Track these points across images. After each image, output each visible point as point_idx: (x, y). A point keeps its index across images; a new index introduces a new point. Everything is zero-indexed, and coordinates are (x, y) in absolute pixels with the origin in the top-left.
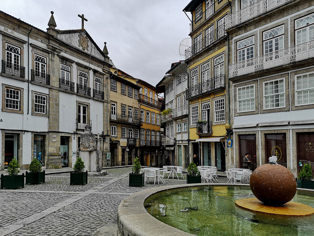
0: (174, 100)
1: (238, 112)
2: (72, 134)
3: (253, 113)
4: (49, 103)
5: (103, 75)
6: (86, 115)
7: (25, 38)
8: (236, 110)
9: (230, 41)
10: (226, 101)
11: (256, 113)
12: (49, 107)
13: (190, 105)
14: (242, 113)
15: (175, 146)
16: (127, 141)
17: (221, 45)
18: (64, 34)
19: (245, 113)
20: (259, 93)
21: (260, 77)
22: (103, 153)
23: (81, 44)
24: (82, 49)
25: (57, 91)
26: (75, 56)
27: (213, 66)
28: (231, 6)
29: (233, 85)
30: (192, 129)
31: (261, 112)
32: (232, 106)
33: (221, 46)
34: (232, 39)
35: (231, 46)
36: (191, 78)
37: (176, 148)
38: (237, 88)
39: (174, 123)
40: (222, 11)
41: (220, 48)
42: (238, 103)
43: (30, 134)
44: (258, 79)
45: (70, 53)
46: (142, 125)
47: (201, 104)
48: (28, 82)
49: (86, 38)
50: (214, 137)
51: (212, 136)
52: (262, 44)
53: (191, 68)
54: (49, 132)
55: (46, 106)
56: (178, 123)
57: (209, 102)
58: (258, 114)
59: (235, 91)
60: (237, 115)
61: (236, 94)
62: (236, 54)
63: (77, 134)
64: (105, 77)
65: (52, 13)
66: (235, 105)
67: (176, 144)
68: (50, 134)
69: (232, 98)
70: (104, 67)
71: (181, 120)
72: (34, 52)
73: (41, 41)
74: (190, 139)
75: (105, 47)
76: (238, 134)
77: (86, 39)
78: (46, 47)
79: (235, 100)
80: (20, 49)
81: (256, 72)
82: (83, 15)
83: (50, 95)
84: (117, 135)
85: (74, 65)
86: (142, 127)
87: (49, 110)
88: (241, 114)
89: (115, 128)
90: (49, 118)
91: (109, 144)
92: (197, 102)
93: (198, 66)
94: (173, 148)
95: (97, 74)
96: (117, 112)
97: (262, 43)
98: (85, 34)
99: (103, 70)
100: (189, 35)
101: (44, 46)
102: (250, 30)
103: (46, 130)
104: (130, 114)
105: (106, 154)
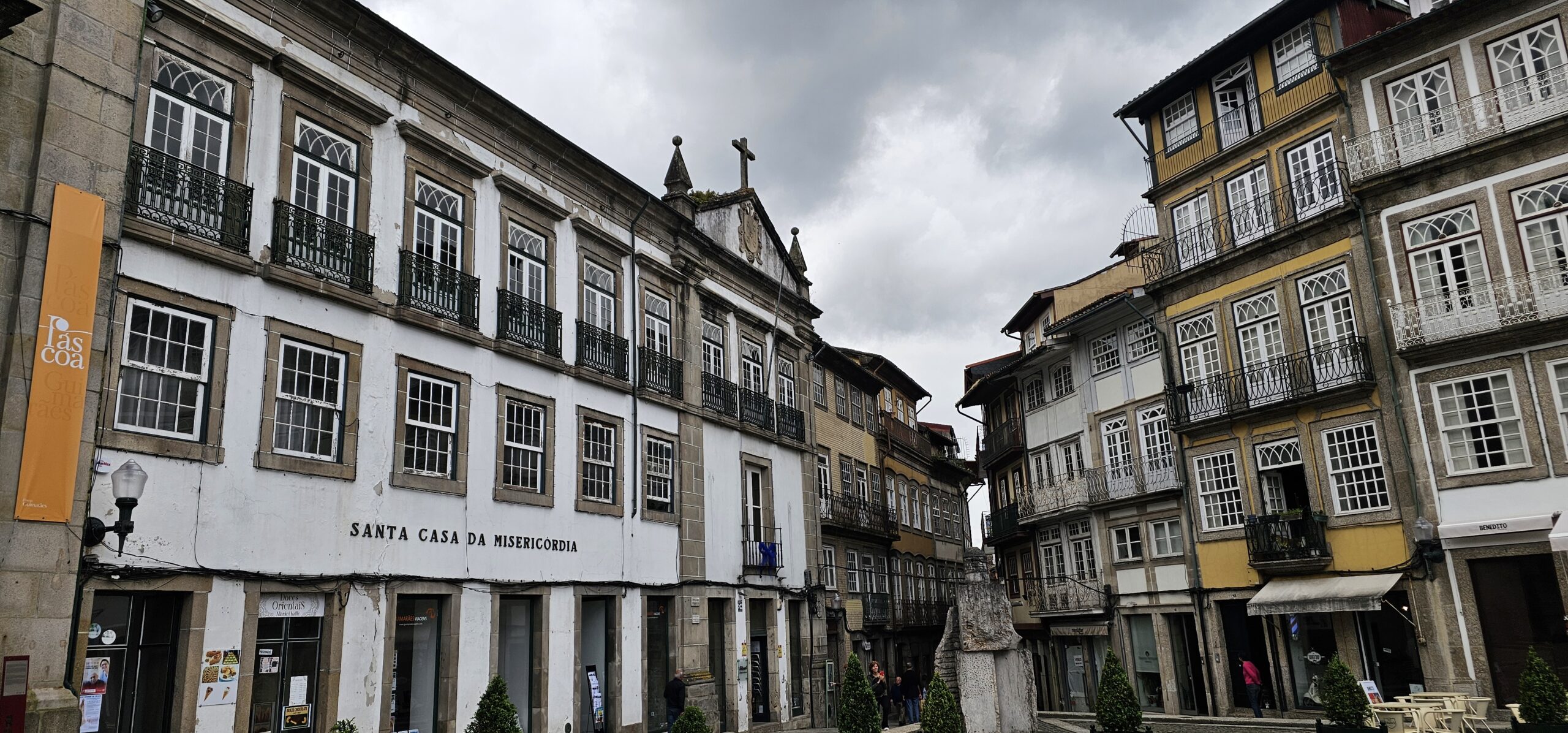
0: (1086, 432)
1: (1451, 472)
2: (733, 586)
3: (1524, 473)
4: (681, 467)
5: (797, 348)
6: (761, 507)
7: (623, 235)
8: (1440, 468)
9: (1373, 220)
10: (1390, 435)
11: (1535, 473)
12: (681, 484)
13: (1188, 453)
14: (1473, 478)
15: (1113, 618)
16: (862, 609)
17: (1327, 234)
18: (706, 213)
19: (1486, 477)
20: (1536, 400)
21: (1532, 344)
22: (811, 663)
23: (744, 245)
24: (748, 258)
25: (699, 420)
26: (734, 286)
27: (1295, 306)
28: (1347, 105)
29: (1412, 373)
30: (1213, 546)
31: (1560, 471)
32: (1423, 450)
33: (1327, 237)
34: (1378, 214)
35: (1377, 237)
36: (1179, 348)
37: (1116, 629)
38: (1434, 388)
39: (1094, 523)
40: (1305, 121)
41: (1322, 245)
42: (1444, 439)
43: (637, 592)
44: (1524, 351)
45: (722, 276)
46: (898, 538)
47: (1250, 448)
48: (634, 395)
49: (755, 218)
50: (1341, 574)
51: (1330, 568)
52: (1515, 233)
53: (1172, 311)
54: (682, 584)
55: (672, 481)
56: (1121, 522)
57: (1296, 440)
58: (1548, 476)
59: (1425, 396)
60: (1449, 483)
61: (1432, 407)
62: (1405, 264)
63: (746, 585)
64: (803, 353)
65: (677, 142)
66: (1435, 448)
67: (1118, 609)
68: (685, 589)
69: (1416, 420)
70: (798, 320)
71: (1135, 513)
72: (643, 286)
73: (657, 241)
74: (1206, 586)
75: (795, 244)
76: (1468, 557)
77: (755, 222)
78: (670, 263)
79: (1432, 429)
80: (615, 276)
81: (1504, 330)
82: (744, 140)
83: (682, 436)
84: (837, 584)
85: (731, 319)
86: (896, 545)
87: (681, 494)
88: (1468, 481)
89: (830, 552)
90: (680, 526)
91: (825, 622)
92: (1226, 437)
93: (1216, 307)
94: (1102, 630)
95: (783, 347)
96: (831, 487)
97: (1513, 229)
98: (754, 205)
99: (796, 329)
100: (1144, 196)
101: (662, 257)
102: (1453, 185)
103: (674, 580)
104: (861, 496)
105: (824, 667)
